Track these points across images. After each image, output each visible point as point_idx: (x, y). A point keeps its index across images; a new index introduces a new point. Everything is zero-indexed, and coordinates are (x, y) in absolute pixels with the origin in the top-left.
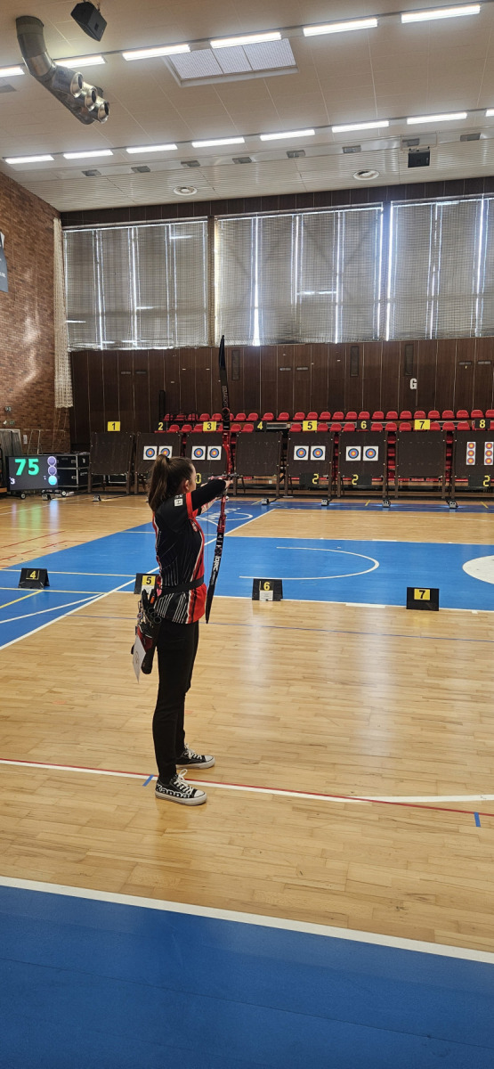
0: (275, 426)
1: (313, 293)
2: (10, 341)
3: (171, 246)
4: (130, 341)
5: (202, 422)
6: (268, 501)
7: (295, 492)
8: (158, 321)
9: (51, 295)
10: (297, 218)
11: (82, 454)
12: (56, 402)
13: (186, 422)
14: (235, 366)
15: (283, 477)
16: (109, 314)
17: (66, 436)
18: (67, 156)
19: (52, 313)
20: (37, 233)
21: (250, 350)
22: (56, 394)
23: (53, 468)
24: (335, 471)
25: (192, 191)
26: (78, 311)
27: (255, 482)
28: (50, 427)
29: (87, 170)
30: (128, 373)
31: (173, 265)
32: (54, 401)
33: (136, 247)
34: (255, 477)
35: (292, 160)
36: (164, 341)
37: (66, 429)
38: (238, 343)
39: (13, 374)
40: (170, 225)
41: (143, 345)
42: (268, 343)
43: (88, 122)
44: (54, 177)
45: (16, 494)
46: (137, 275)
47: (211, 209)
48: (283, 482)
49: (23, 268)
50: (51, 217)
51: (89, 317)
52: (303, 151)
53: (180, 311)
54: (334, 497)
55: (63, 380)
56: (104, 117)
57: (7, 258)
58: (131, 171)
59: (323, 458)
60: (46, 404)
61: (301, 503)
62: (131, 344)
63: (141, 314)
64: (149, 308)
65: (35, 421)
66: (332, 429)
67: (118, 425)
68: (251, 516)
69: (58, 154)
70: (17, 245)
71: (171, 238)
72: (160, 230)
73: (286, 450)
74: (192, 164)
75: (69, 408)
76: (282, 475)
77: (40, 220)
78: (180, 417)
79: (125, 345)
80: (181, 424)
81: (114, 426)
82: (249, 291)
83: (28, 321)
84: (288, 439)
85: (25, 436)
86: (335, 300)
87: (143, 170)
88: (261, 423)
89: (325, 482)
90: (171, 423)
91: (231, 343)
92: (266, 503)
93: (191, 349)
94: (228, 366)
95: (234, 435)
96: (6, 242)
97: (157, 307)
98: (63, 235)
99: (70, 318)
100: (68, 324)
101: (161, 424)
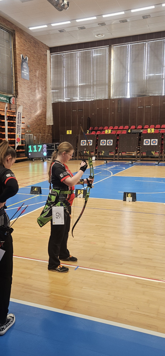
0: (135, 131)
1: (153, 75)
2: (29, 99)
3: (93, 58)
4: (76, 98)
5: (105, 130)
6: (132, 162)
7: (144, 159)
8: (87, 89)
9: (46, 81)
10: (147, 44)
11: (56, 143)
13: (98, 130)
14: (119, 106)
15: (139, 152)
16: (68, 87)
17: (51, 137)
18: (53, 25)
19: (46, 88)
20: (41, 56)
21: (125, 100)
22: (47, 120)
23: (45, 149)
24: (162, 150)
25: (103, 35)
26: (56, 86)
27: (127, 155)
28: (45, 133)
29: (60, 30)
30: (75, 111)
31: (94, 66)
32: (46, 123)
33: (79, 60)
34: (127, 152)
35: (145, 19)
36: (90, 97)
37: (51, 134)
38: (120, 97)
39: (31, 112)
40: (93, 50)
41: (81, 99)
42: (133, 97)
43: (61, 10)
44: (47, 33)
45: (31, 159)
46: (79, 71)
47: (109, 42)
48: (139, 154)
49: (35, 70)
50: (46, 50)
51: (60, 89)
52: (150, 15)
53: (97, 85)
54: (161, 161)
55: (50, 114)
56: (67, 8)
57: (29, 67)
58: (78, 29)
59: (156, 144)
60: (43, 124)
61: (147, 163)
63: (81, 87)
64: (84, 84)
65: (39, 131)
66: (161, 132)
67: (71, 131)
68: (124, 168)
70: (33, 61)
71: (93, 55)
72: (89, 52)
73: (140, 141)
74: (103, 24)
75: (52, 125)
76: (138, 152)
77: (42, 51)
78: (96, 128)
79: (74, 99)
80: (96, 131)
81: (69, 132)
82: (125, 76)
83: (37, 91)
84: (141, 137)
85: (35, 137)
86: (163, 77)
87: (82, 28)
88: (130, 130)
89: (157, 155)
90: (92, 131)
91: (118, 97)
92: (131, 163)
93: (101, 100)
94: (116, 106)
95: (118, 135)
96: (28, 60)
97: (87, 84)
98: (50, 57)
99: (53, 90)
100: (52, 92)
101: (88, 131)
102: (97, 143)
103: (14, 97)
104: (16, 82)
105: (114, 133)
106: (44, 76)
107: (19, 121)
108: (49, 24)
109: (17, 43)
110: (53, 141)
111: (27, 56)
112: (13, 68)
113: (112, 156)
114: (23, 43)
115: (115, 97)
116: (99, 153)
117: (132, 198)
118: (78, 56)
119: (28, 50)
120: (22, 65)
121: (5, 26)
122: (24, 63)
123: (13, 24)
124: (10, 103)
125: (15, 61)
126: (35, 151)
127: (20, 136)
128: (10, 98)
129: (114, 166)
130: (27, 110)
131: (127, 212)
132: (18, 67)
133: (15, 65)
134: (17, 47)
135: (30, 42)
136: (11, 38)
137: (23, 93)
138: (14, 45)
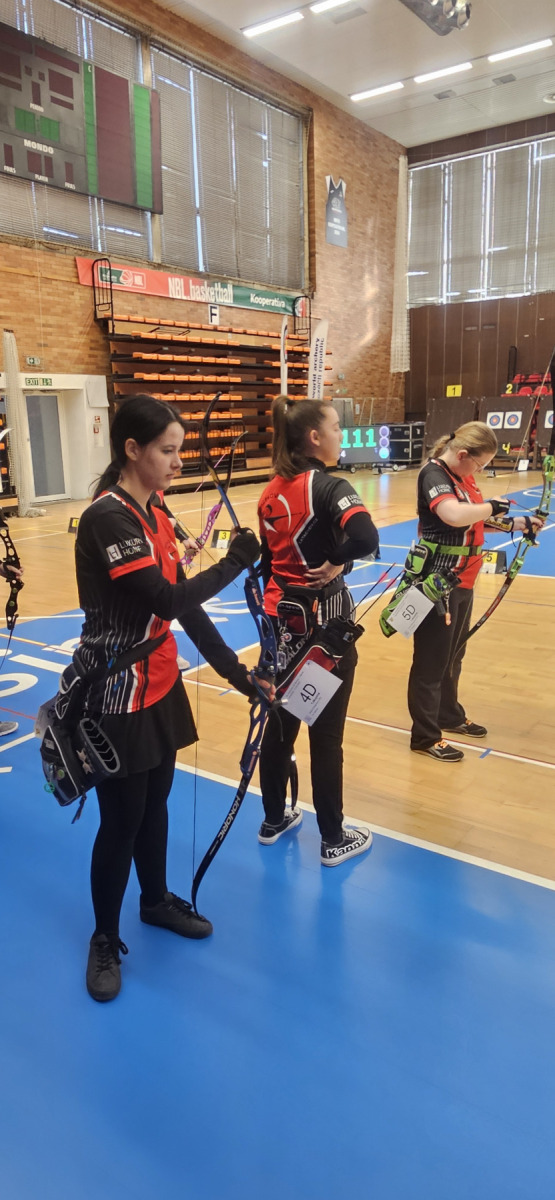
2: (346, 301)
3: (535, 170)
4: (478, 291)
8: (512, 263)
9: (392, 246)
11: (417, 424)
12: (392, 367)
13: (541, 383)
16: (456, 261)
17: (400, 405)
18: (419, 80)
19: (392, 267)
20: (381, 176)
22: (392, 358)
23: (385, 438)
28: (384, 395)
29: (440, 92)
30: (474, 328)
31: (536, 193)
32: (388, 366)
33: (492, 176)
36: (518, 288)
37: (402, 396)
39: (349, 338)
40: (535, 143)
41: (493, 293)
43: (446, 32)
44: (403, 108)
45: (346, 468)
46: (491, 211)
49: (363, 217)
50: (397, 156)
51: (432, 267)
53: (541, 249)
55: (401, 341)
56: (465, 23)
57: (347, 209)
58: (492, 84)
60: (381, 370)
62: (478, 294)
63: (494, 257)
64: (503, 248)
65: (369, 389)
67: (459, 389)
70: (359, 192)
71: (535, 160)
72: (523, 152)
75: (406, 373)
77: (384, 161)
78: (532, 378)
79: (472, 296)
80: (532, 386)
81: (454, 391)
83: (367, 277)
85: (358, 406)
87: (506, 80)
90: (522, 384)
93: (553, 294)
96: (347, 191)
97: (513, 246)
98: (408, 176)
99: (410, 270)
100: (410, 277)
101: (510, 386)
102: (533, 421)
103: (306, 297)
104: (312, 255)
106: (388, 233)
107: (318, 363)
108: (408, 79)
109: (316, 144)
110: (409, 417)
111: (343, 179)
112: (306, 215)
114: (333, 142)
116: (540, 450)
118: (489, 165)
119: (346, 162)
120: (328, 205)
121: (285, 99)
122: (335, 201)
123: (306, 91)
124: (294, 315)
125: (311, 197)
126: (358, 444)
128: (294, 301)
130: (339, 332)
132: (319, 212)
133: (311, 205)
134: (316, 154)
135: (354, 139)
136: (303, 132)
137: (328, 284)
138: (310, 150)
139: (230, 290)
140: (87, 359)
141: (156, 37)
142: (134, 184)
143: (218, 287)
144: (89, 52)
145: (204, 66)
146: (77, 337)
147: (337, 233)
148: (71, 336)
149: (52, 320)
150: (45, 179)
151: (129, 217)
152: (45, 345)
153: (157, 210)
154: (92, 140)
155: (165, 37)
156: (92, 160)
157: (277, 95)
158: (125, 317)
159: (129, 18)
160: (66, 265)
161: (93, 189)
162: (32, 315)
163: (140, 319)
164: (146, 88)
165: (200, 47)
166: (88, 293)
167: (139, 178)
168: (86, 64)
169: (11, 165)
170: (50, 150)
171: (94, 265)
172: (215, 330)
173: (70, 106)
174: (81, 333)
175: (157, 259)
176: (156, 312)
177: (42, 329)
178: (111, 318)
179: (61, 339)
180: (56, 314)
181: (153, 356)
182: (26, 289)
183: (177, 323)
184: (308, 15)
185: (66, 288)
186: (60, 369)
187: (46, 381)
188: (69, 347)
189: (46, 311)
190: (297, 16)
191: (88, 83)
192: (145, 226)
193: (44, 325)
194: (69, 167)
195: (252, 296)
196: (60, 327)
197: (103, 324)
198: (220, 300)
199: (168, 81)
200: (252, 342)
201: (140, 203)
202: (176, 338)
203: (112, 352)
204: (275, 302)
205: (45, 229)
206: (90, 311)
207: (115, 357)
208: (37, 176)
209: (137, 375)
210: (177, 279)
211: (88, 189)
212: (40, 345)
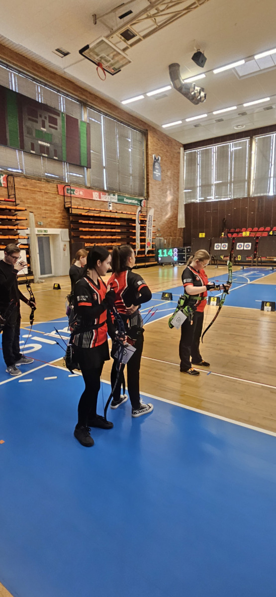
2: (161, 201)
3: (232, 153)
5: (242, 232)
8: (224, 187)
9: (178, 180)
11: (188, 247)
14: (260, 205)
16: (202, 186)
17: (182, 240)
18: (187, 120)
19: (178, 188)
20: (174, 155)
21: (268, 198)
22: (178, 222)
23: (176, 253)
25: (243, 126)
26: (189, 186)
27: (267, 260)
28: (175, 236)
29: (196, 124)
30: (209, 211)
31: (232, 162)
32: (177, 225)
33: (216, 155)
34: (268, 257)
36: (226, 196)
38: (262, 195)
40: (232, 143)
41: (217, 198)
43: (197, 104)
44: (181, 129)
45: (161, 264)
46: (215, 167)
47: (250, 134)
49: (167, 170)
50: (179, 147)
51: (194, 188)
53: (235, 182)
55: (181, 216)
56: (204, 100)
57: (161, 167)
58: (215, 122)
60: (174, 227)
62: (211, 199)
63: (217, 185)
64: (221, 182)
65: (169, 234)
67: (204, 234)
68: (264, 275)
69: (183, 120)
71: (232, 149)
72: (227, 146)
74: (243, 114)
75: (184, 228)
77: (175, 149)
78: (232, 230)
79: (209, 199)
80: (232, 233)
82: (268, 170)
83: (168, 192)
85: (165, 241)
87: (220, 120)
88: (272, 232)
91: (259, 195)
92: (272, 269)
93: (239, 199)
94: (256, 206)
95: (258, 238)
96: (161, 160)
97: (224, 181)
98: (184, 154)
99: (185, 189)
100: (185, 192)
101: (223, 233)
102: (232, 247)
103: (146, 199)
104: (148, 184)
105: (253, 236)
106: (177, 176)
107: (150, 224)
109: (149, 143)
111: (160, 155)
112: (145, 169)
113: (250, 262)
114: (156, 142)
115: (256, 195)
116: (235, 258)
117: (270, 307)
118: (214, 151)
119: (160, 149)
120: (154, 165)
121: (137, 126)
122: (156, 164)
123: (146, 123)
124: (141, 206)
125: (147, 162)
126: (165, 255)
127: (150, 240)
128: (141, 201)
129: (252, 272)
130: (159, 212)
131: (265, 322)
132: (150, 168)
133: (147, 165)
134: (149, 147)
135: (163, 141)
136: (144, 138)
137: (154, 194)
138: (147, 145)
139: (116, 196)
140: (61, 223)
141: (89, 104)
142: (80, 157)
143: (112, 196)
144: (64, 109)
145: (107, 114)
146: (58, 215)
147: (157, 175)
148: (55, 214)
149: (48, 208)
150: (46, 155)
151: (78, 169)
152: (45, 217)
153: (89, 167)
154: (64, 141)
155: (92, 104)
156: (64, 148)
157: (134, 125)
158: (76, 207)
159: (78, 96)
160: (54, 187)
161: (64, 159)
162: (40, 206)
163: (82, 207)
164: (84, 122)
165: (105, 107)
166: (62, 198)
167: (82, 155)
168: (63, 113)
169: (33, 150)
170: (49, 145)
171: (64, 187)
172: (111, 212)
173: (56, 129)
174: (59, 213)
175: (88, 185)
176: (88, 205)
177: (44, 211)
178: (71, 207)
179: (51, 215)
180: (50, 206)
181: (87, 222)
182: (38, 197)
183: (96, 209)
184: (146, 96)
185: (53, 196)
186: (51, 227)
187: (45, 231)
188: (54, 218)
189: (46, 205)
190: (142, 97)
191: (63, 120)
192: (84, 172)
193: (45, 210)
194: (55, 151)
195: (125, 199)
196: (51, 210)
197: (67, 210)
198: (113, 201)
199: (93, 120)
200: (124, 216)
201: (82, 164)
202: (96, 215)
203: (71, 219)
204: (134, 201)
205: (46, 174)
206: (63, 205)
207: (72, 222)
208: (43, 154)
209: (80, 229)
210: (96, 193)
211: (62, 159)
212: (43, 217)
